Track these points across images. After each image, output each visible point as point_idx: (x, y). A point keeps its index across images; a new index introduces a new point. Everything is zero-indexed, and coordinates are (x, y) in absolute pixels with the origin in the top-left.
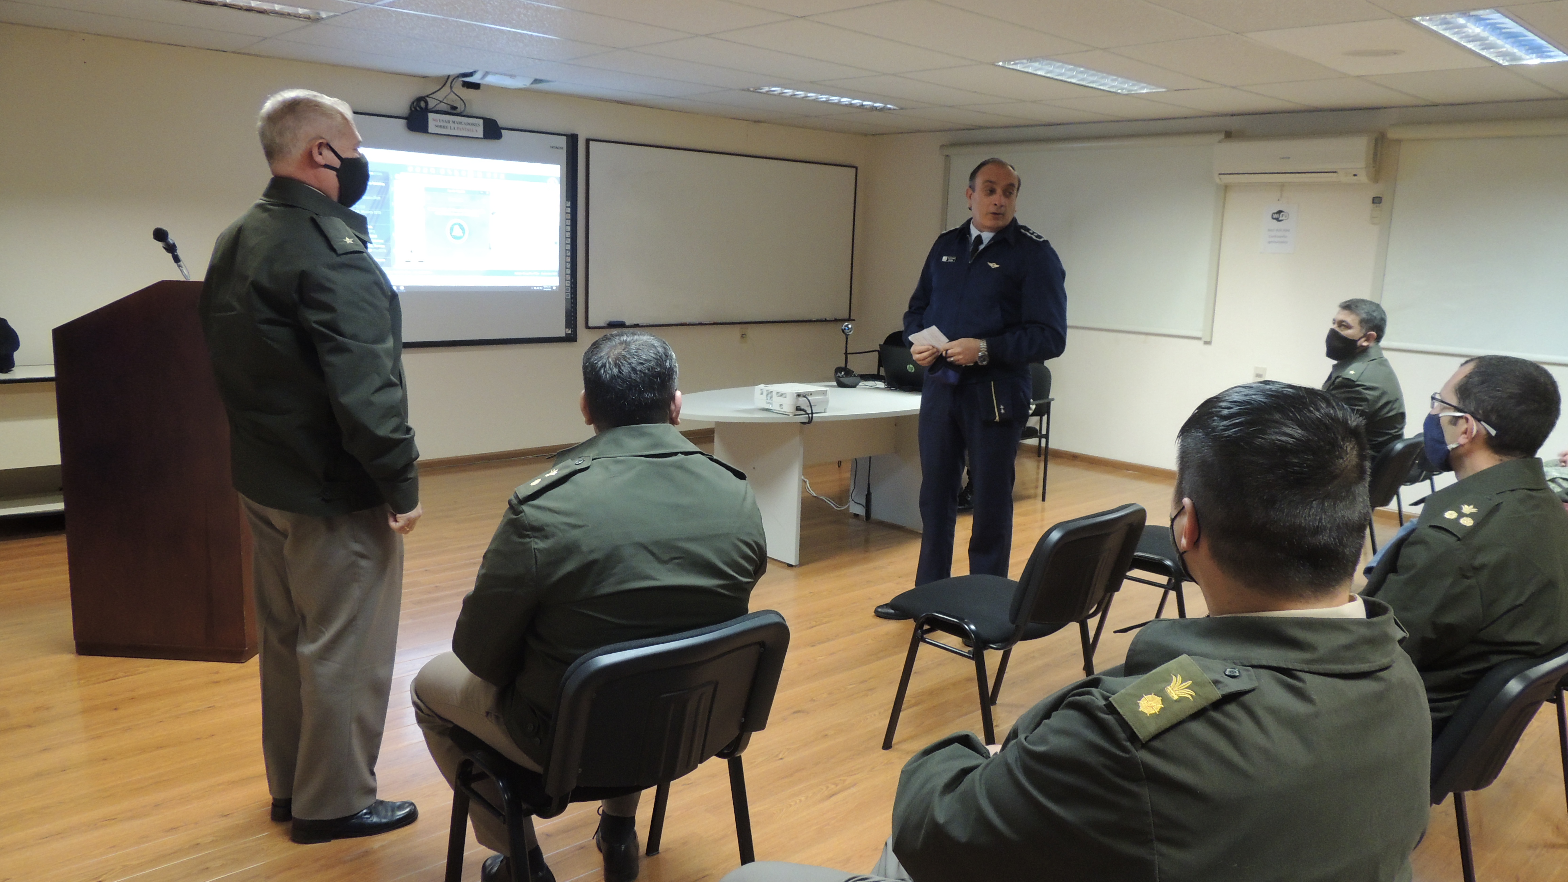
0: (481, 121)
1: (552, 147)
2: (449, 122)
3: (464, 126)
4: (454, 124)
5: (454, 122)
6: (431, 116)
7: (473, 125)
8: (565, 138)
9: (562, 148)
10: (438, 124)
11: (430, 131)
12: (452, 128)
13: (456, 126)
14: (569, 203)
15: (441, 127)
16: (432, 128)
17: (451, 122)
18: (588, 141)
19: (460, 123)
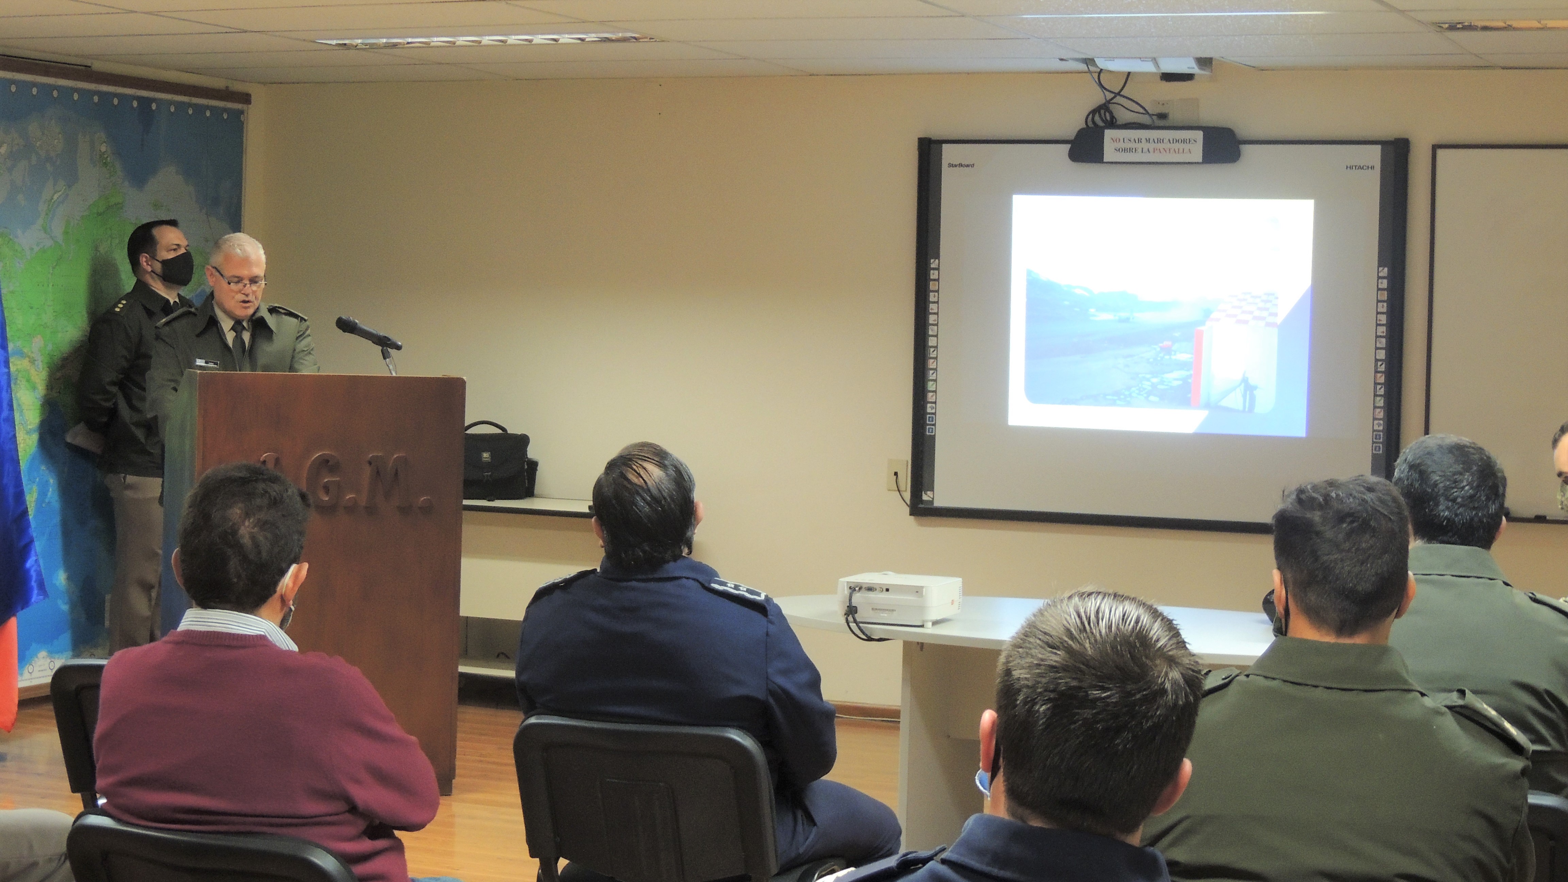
0: (1199, 135)
1: (1351, 168)
2: (1140, 141)
3: (1168, 146)
4: (1148, 144)
5: (1148, 141)
6: (1109, 134)
7: (1184, 141)
8: (1379, 147)
9: (1373, 168)
10: (1121, 145)
11: (1104, 161)
12: (1145, 150)
13: (1152, 146)
14: (1386, 269)
15: (1125, 150)
16: (1109, 154)
17: (1144, 141)
18: (1435, 148)
19: (1161, 141)
